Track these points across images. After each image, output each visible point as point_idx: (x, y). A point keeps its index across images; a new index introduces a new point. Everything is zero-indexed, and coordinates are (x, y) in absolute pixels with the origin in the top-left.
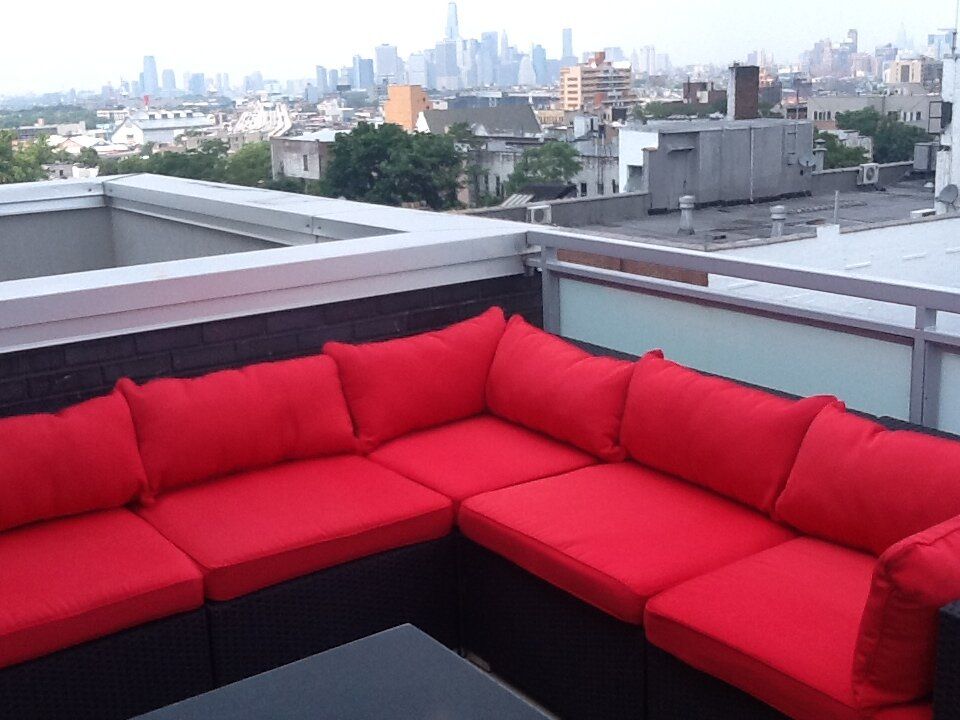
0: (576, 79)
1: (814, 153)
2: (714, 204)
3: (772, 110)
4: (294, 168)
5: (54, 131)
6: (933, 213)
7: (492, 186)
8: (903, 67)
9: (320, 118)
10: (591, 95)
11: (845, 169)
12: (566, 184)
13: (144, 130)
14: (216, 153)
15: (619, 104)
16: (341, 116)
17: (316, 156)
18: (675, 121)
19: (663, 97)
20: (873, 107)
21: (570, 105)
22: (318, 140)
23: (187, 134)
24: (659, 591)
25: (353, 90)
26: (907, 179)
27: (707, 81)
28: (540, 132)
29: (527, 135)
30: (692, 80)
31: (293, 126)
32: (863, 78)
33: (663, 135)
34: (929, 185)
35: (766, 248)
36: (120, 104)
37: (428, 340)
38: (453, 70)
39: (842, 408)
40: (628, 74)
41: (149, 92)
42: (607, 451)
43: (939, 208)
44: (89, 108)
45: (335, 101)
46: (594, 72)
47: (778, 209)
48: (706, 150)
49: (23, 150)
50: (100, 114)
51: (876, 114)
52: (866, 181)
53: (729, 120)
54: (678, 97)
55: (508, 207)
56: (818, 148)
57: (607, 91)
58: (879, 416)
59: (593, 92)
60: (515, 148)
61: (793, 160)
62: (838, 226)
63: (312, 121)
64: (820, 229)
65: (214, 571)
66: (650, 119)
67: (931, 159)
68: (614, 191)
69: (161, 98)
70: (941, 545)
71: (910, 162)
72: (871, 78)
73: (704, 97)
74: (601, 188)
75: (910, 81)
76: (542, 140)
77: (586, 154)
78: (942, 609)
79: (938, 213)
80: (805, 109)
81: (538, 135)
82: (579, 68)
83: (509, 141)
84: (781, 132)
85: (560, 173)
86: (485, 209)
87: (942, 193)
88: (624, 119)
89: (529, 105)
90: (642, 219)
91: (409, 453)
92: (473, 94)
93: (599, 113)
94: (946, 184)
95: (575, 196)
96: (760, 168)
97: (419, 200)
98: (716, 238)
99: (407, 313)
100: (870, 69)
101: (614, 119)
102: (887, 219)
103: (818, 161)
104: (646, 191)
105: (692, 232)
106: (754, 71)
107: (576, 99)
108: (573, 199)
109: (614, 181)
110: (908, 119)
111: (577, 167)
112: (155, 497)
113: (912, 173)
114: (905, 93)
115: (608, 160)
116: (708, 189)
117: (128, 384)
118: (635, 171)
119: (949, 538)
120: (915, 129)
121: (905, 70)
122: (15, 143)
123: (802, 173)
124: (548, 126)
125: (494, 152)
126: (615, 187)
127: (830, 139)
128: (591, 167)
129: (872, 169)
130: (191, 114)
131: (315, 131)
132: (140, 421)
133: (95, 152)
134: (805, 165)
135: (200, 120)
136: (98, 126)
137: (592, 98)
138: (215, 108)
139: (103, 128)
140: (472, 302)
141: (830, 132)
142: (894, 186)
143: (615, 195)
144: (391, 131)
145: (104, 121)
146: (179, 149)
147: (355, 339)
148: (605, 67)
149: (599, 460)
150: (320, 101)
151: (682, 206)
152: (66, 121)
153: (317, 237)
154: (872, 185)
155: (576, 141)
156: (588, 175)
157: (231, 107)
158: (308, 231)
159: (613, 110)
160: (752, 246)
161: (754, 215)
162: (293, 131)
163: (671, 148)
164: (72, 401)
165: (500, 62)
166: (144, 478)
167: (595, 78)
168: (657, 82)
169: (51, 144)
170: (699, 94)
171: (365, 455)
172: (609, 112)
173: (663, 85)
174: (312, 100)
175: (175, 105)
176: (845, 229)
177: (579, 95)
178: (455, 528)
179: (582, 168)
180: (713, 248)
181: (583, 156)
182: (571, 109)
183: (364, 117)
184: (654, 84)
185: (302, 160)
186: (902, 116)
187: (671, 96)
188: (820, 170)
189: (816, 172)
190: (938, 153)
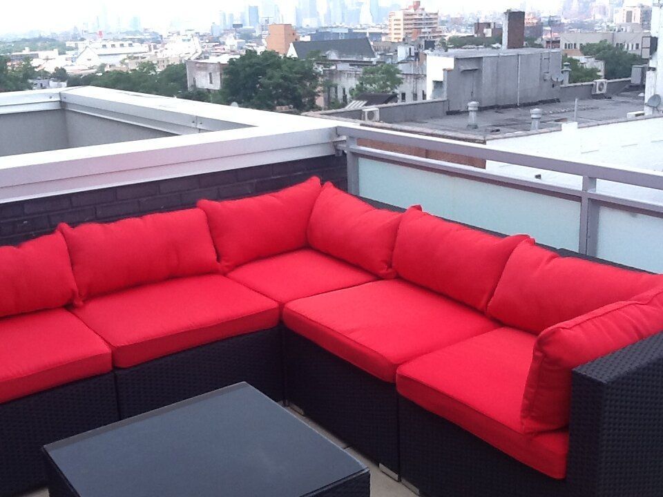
0: (399, 20)
1: (562, 72)
2: (492, 108)
3: (536, 42)
4: (203, 81)
5: (37, 56)
6: (643, 114)
7: (340, 95)
8: (628, 12)
9: (222, 47)
10: (410, 31)
11: (584, 84)
12: (391, 93)
13: (99, 55)
14: (148, 72)
15: (430, 37)
16: (236, 46)
17: (218, 73)
18: (467, 50)
19: (460, 33)
20: (606, 40)
21: (395, 38)
22: (219, 63)
23: (129, 58)
24: (405, 361)
25: (244, 27)
26: (626, 90)
27: (491, 21)
28: (374, 57)
29: (365, 59)
30: (481, 21)
31: (203, 53)
32: (600, 20)
33: (457, 60)
34: (641, 95)
35: (526, 138)
36: (82, 37)
37: (268, 199)
38: (314, 14)
39: (533, 243)
40: (436, 16)
41: (102, 28)
42: (383, 271)
43: (647, 111)
44: (61, 40)
45: (231, 35)
46: (412, 15)
47: (535, 111)
48: (487, 70)
49: (15, 69)
50: (68, 44)
52: (598, 92)
53: (503, 49)
54: (471, 33)
55: (348, 110)
56: (565, 68)
57: (422, 28)
58: (558, 248)
59: (412, 29)
60: (356, 68)
61: (547, 77)
62: (576, 123)
63: (216, 49)
64: (564, 125)
65: (118, 348)
66: (450, 48)
67: (643, 77)
68: (423, 99)
69: (111, 33)
70: (578, 330)
71: (628, 79)
72: (606, 19)
73: (488, 33)
74: (415, 96)
75: (633, 21)
76: (375, 63)
77: (405, 73)
78: (574, 369)
79: (646, 114)
80: (559, 42)
81: (372, 59)
82: (402, 12)
83: (352, 63)
84: (540, 58)
85: (387, 86)
86: (333, 111)
87: (649, 101)
88: (433, 48)
89: (367, 38)
90: (441, 118)
91: (253, 273)
92: (328, 30)
93: (416, 44)
94: (653, 94)
95: (396, 102)
96: (525, 83)
97: (288, 105)
98: (493, 131)
99: (256, 180)
100: (605, 14)
101: (426, 48)
102: (610, 118)
103: (565, 78)
104: (445, 99)
105: (476, 127)
106: (521, 15)
107: (400, 34)
108: (394, 104)
109: (423, 91)
110: (630, 49)
111: (399, 82)
112: (84, 301)
113: (631, 86)
114: (628, 31)
115: (419, 77)
116: (488, 97)
117: (65, 226)
118: (438, 84)
119: (582, 324)
120: (635, 55)
121: (629, 14)
122: (9, 64)
123: (553, 86)
124: (379, 53)
125: (340, 71)
126: (424, 96)
127: (573, 63)
128: (408, 81)
129: (602, 84)
130: (131, 44)
131: (218, 56)
132: (73, 250)
133: (65, 71)
134: (555, 80)
135: (137, 48)
136: (67, 52)
137: (410, 33)
138: (147, 40)
139: (70, 54)
140: (299, 173)
141: (574, 57)
142: (618, 95)
143: (424, 101)
144: (270, 56)
145: (71, 49)
146: (124, 68)
147: (219, 198)
148: (420, 12)
149: (378, 278)
150: (222, 35)
151: (470, 109)
152: (45, 49)
153: (200, 129)
154: (602, 94)
155: (399, 63)
156: (406, 87)
157: (160, 39)
158: (193, 125)
159: (425, 41)
160: (516, 137)
161: (520, 115)
162: (203, 56)
163: (463, 68)
164: (28, 238)
165: (347, 8)
166: (76, 289)
167: (412, 19)
168: (457, 22)
169: (34, 65)
170: (485, 30)
171: (225, 275)
172: (423, 43)
173: (461, 24)
174: (216, 34)
175: (120, 38)
176: (583, 125)
177: (402, 32)
178: (281, 322)
179: (402, 83)
180: (490, 138)
181: (403, 74)
182: (396, 41)
183: (252, 46)
184: (455, 24)
185: (208, 76)
186: (626, 47)
187: (466, 32)
188: (566, 84)
189: (563, 86)
190: (648, 73)
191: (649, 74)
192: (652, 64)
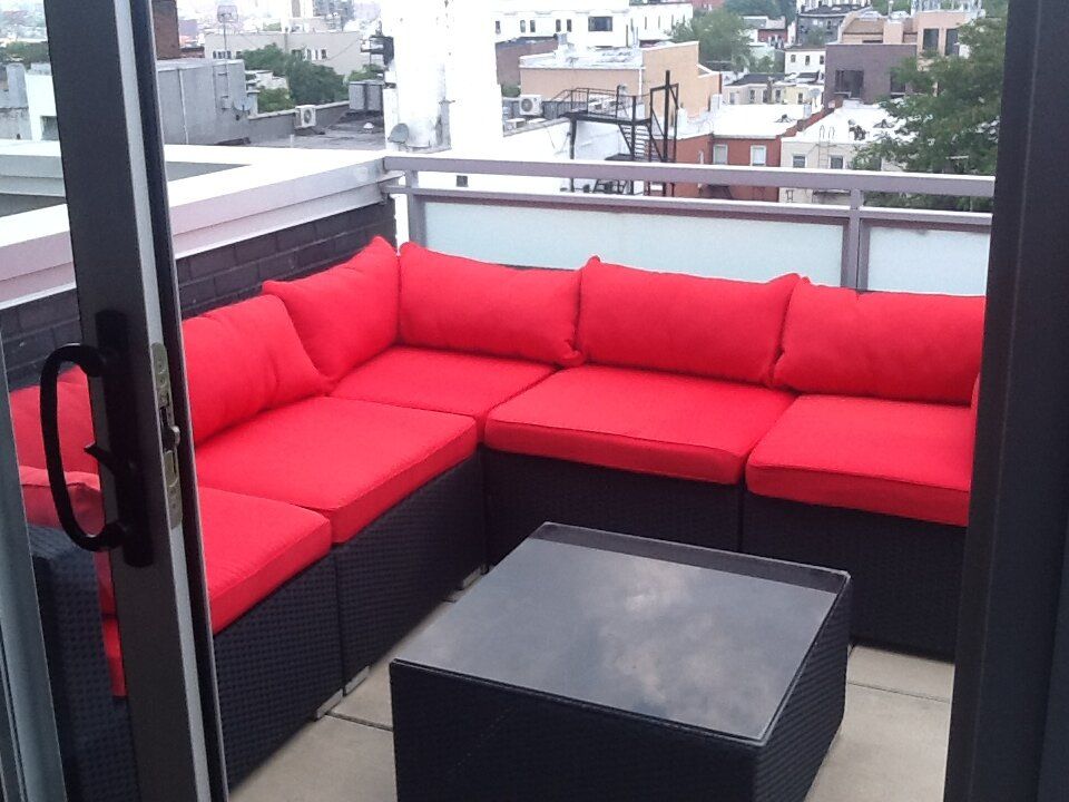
1: (248, 95)
11: (271, 114)
19: (23, 37)
20: (275, 45)
26: (343, 120)
51: (279, 53)
52: (304, 125)
56: (251, 89)
61: (228, 105)
67: (367, 98)
71: (345, 102)
84: (211, 73)
87: (391, 133)
94: (396, 124)
96: (195, 115)
103: (253, 104)
110: (313, 58)
113: (350, 114)
114: (307, 30)
118: (50, 122)
120: (323, 68)
123: (238, 118)
129: (308, 112)
134: (240, 109)
142: (333, 128)
149: (558, 366)
154: (310, 128)
168: (14, 19)
173: (23, 23)
184: (12, 22)
186: (306, 54)
187: (33, 36)
188: (255, 114)
189: (250, 117)
190: (384, 91)
191: (387, 92)
192: (389, 77)
